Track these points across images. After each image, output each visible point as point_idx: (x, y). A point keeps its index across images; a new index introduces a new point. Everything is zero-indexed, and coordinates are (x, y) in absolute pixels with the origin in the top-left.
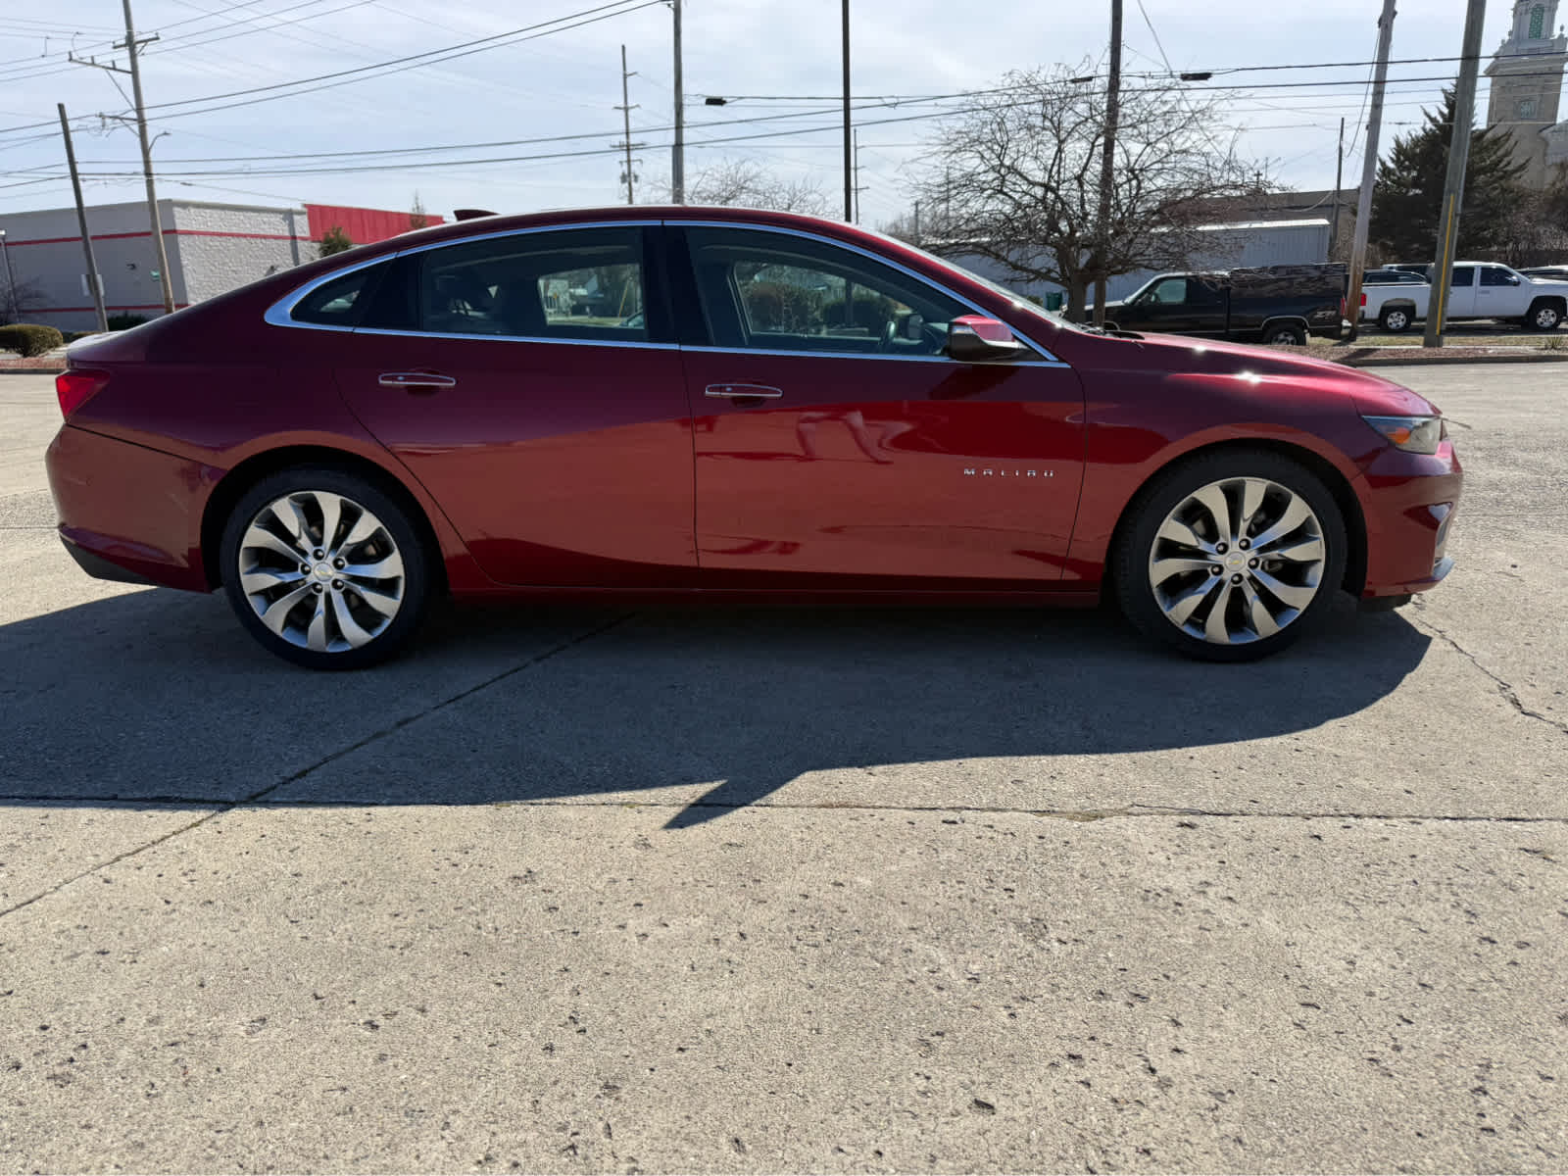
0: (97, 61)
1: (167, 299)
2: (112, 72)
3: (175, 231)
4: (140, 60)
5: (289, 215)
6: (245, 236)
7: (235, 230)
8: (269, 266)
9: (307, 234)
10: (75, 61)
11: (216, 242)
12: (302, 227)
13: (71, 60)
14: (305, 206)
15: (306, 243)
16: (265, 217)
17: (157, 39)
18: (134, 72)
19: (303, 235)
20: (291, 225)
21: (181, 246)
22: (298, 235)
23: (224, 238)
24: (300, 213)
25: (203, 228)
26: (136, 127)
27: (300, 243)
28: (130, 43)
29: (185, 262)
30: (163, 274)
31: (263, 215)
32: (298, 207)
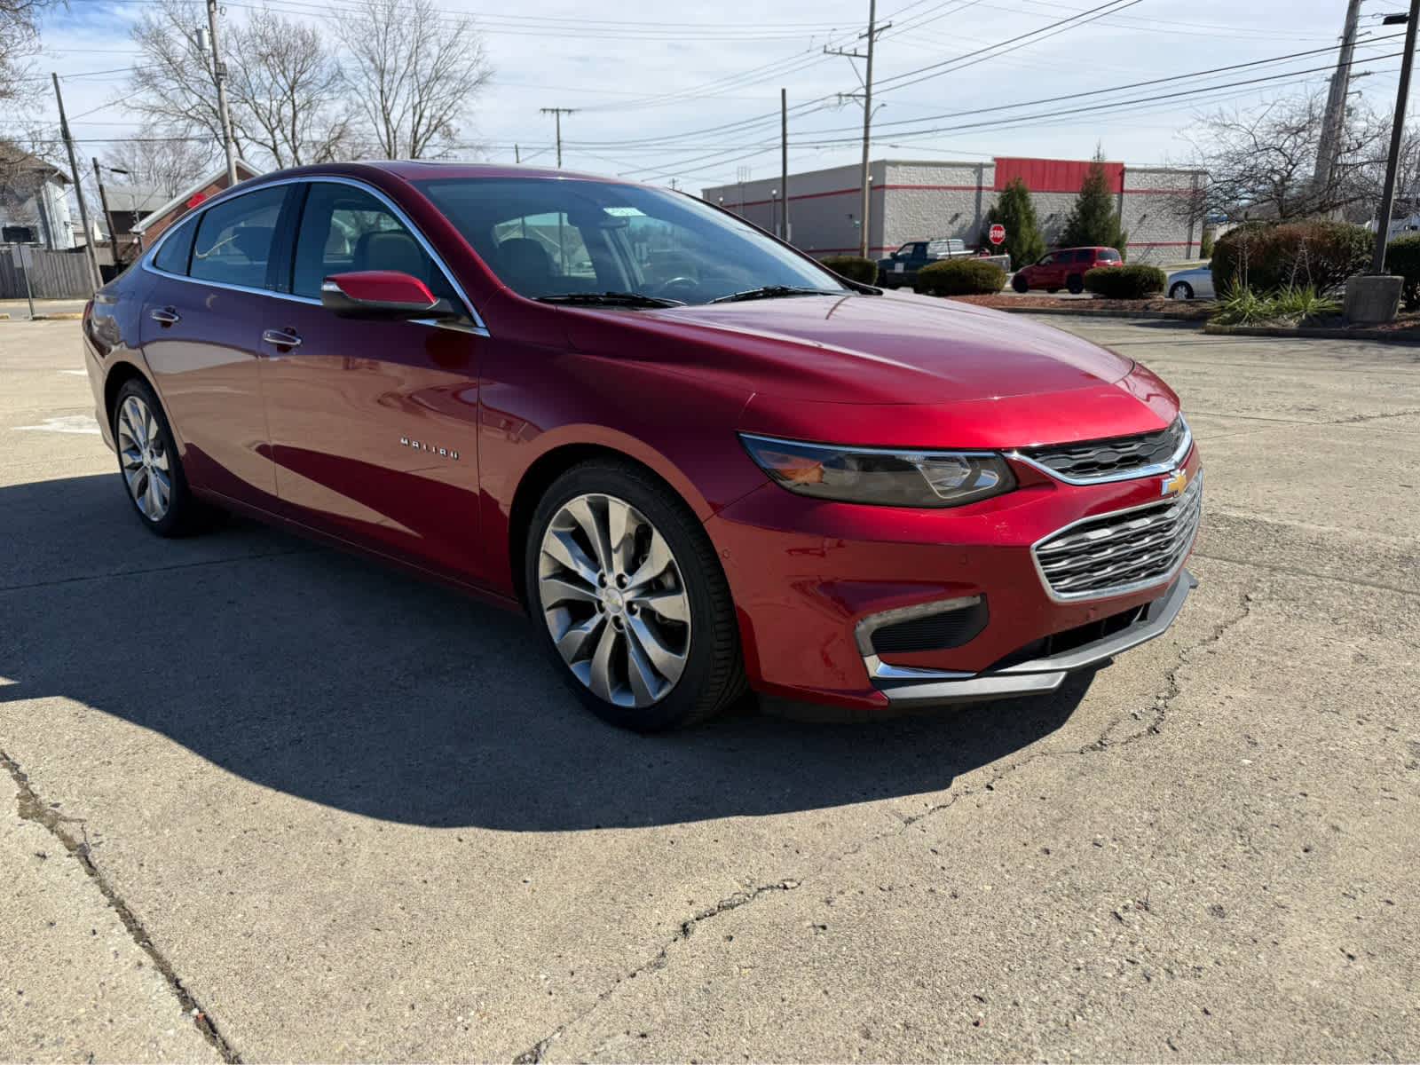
0: (844, 51)
1: (862, 243)
2: (853, 58)
3: (883, 187)
4: (875, 45)
5: (979, 168)
6: (939, 188)
7: (931, 183)
8: (953, 214)
9: (992, 185)
10: (829, 53)
11: (915, 194)
12: (989, 177)
13: (825, 52)
14: (996, 159)
15: (989, 193)
16: (959, 171)
17: (890, 26)
18: (869, 57)
19: (989, 186)
20: (980, 178)
21: (886, 198)
22: (984, 185)
23: (921, 191)
24: (989, 166)
25: (907, 183)
26: (863, 101)
27: (984, 193)
28: (871, 33)
29: (887, 211)
30: (863, 222)
31: (956, 169)
32: (988, 160)
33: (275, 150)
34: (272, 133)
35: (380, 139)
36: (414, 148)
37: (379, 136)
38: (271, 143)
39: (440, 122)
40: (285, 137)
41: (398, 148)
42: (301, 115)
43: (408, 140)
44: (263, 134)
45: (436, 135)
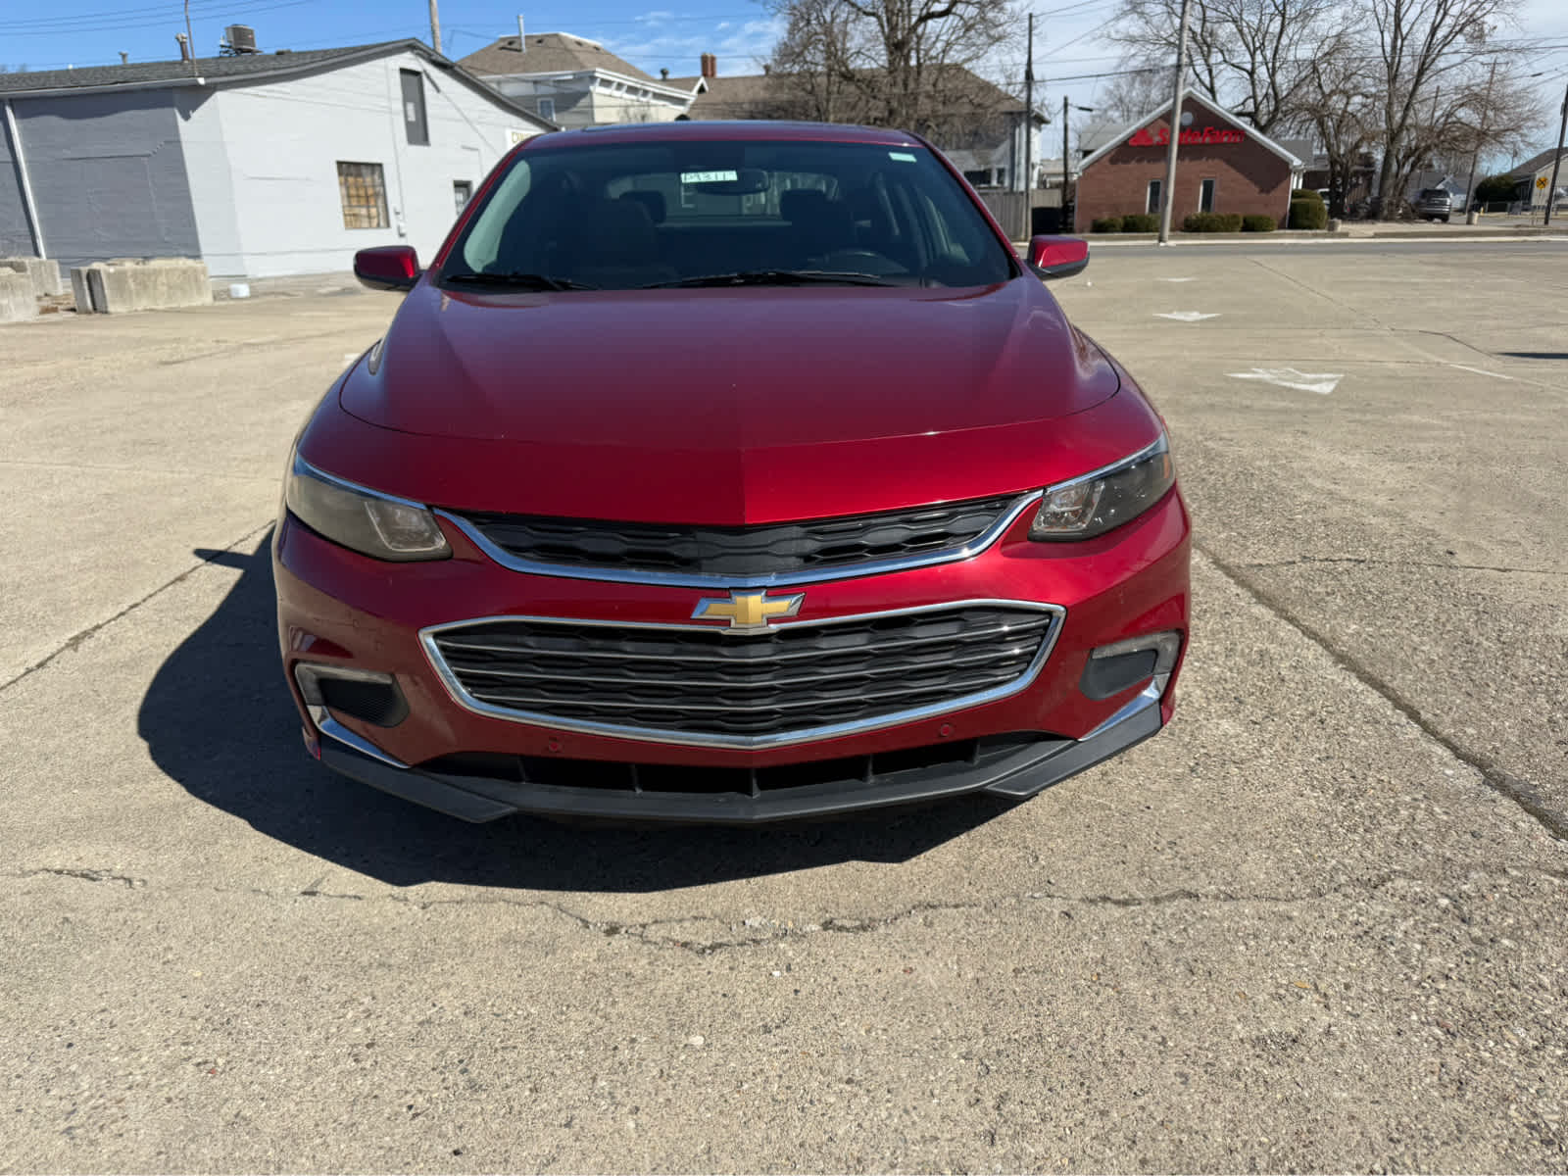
33: (1251, 73)
34: (1253, 56)
35: (1384, 51)
36: (1426, 57)
37: (1383, 46)
38: (1249, 67)
39: (1472, 20)
40: (1265, 57)
41: (1404, 59)
42: (1290, 30)
43: (1420, 48)
44: (1245, 59)
45: (1460, 38)
